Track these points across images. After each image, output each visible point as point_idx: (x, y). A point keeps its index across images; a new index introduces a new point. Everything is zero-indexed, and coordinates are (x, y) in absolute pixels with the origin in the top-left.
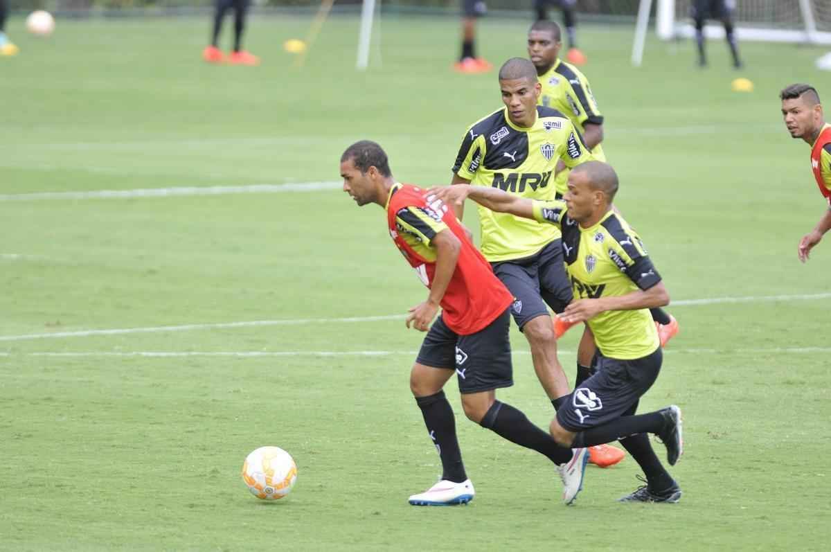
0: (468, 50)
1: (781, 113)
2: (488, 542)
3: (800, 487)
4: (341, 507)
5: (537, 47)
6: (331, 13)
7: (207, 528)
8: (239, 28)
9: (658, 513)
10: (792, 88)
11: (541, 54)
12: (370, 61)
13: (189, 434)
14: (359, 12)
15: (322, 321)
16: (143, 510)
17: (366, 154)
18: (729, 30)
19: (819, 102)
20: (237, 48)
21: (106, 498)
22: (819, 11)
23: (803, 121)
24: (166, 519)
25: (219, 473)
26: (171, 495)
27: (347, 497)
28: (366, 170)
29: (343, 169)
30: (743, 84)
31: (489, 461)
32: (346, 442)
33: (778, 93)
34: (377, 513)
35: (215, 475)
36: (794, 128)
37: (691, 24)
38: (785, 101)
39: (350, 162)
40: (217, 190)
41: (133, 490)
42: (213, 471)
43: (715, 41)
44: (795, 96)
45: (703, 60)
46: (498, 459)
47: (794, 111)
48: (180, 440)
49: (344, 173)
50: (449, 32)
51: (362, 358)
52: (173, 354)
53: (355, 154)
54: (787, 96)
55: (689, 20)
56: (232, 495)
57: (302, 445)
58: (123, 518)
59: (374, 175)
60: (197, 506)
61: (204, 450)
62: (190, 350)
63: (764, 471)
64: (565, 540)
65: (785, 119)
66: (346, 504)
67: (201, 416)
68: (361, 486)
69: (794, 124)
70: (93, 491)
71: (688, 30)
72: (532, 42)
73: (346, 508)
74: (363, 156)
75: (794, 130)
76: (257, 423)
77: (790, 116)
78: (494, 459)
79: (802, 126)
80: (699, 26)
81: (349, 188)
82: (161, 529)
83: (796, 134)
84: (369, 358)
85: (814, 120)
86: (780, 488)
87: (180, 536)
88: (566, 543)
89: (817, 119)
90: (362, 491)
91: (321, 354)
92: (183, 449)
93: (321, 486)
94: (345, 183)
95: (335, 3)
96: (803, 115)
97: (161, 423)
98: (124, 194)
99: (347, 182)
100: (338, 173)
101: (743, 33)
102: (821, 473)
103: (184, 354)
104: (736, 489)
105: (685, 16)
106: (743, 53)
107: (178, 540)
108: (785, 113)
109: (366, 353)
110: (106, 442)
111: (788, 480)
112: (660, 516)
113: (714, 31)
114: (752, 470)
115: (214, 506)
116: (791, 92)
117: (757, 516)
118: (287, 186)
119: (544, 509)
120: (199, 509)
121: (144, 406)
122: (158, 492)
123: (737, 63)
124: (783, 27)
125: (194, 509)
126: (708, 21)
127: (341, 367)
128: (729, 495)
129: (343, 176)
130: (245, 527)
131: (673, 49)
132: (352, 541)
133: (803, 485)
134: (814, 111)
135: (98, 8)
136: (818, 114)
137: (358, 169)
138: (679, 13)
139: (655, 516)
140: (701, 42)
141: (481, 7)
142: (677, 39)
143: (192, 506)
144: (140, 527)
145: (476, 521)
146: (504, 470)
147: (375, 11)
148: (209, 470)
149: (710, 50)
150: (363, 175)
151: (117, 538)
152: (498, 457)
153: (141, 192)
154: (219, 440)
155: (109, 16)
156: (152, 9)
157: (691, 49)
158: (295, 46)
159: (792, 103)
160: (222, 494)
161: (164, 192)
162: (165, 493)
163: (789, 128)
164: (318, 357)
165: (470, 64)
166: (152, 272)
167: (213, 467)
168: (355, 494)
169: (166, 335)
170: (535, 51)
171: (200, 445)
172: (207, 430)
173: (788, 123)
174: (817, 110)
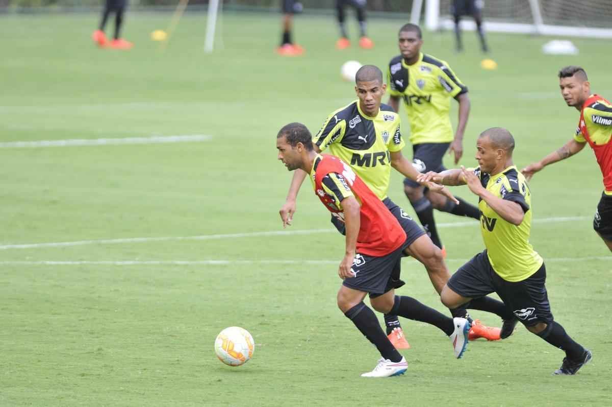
0: (287, 39)
1: (559, 87)
2: (301, 401)
3: (531, 361)
4: (194, 376)
5: (406, 44)
6: (186, 10)
7: (94, 392)
8: (119, 22)
9: (426, 380)
10: (568, 68)
11: (410, 49)
12: (215, 46)
13: (82, 322)
14: (206, 10)
15: (180, 238)
16: (47, 378)
17: (296, 133)
18: (479, 24)
19: (587, 80)
20: (116, 36)
21: (20, 369)
22: (545, 10)
23: (575, 93)
24: (65, 385)
25: (103, 350)
26: (67, 367)
27: (197, 369)
28: (295, 145)
29: (278, 143)
30: (489, 64)
31: (302, 342)
32: (197, 328)
33: (558, 73)
34: (220, 381)
35: (100, 352)
36: (570, 99)
37: (451, 19)
38: (562, 79)
39: (284, 138)
40: (102, 141)
41: (39, 364)
42: (99, 349)
43: (468, 32)
44: (570, 75)
45: (459, 46)
46: (309, 341)
47: (570, 86)
48: (74, 326)
49: (278, 146)
50: (272, 25)
51: (209, 266)
52: (70, 263)
53: (288, 133)
54: (564, 75)
55: (449, 16)
56: (112, 367)
57: (165, 330)
58: (32, 384)
59: (301, 149)
60: (87, 375)
61: (92, 333)
62: (81, 260)
63: (504, 349)
64: (358, 401)
65: (562, 92)
66: (196, 374)
67: (90, 308)
68: (208, 361)
69: (570, 96)
70: (10, 364)
71: (449, 24)
72: (402, 40)
73: (197, 377)
74: (293, 135)
75: (569, 100)
76: (131, 314)
77: (566, 91)
78: (306, 341)
79: (575, 97)
80: (457, 20)
81: (282, 157)
82: (61, 392)
83: (571, 104)
84: (214, 266)
85: (584, 93)
86: (516, 362)
87: (74, 397)
88: (358, 403)
89: (586, 92)
90: (209, 364)
91: (179, 262)
92: (76, 333)
93: (178, 360)
94: (279, 154)
95: (189, 3)
96: (575, 90)
97: (60, 314)
98: (33, 144)
99: (281, 152)
100: (275, 146)
101: (490, 26)
102: (546, 351)
103: (78, 263)
104: (483, 363)
105: (447, 13)
106: (490, 41)
107: (72, 400)
108: (563, 88)
109: (212, 262)
110: (20, 328)
111: (522, 356)
112: (428, 383)
113: (468, 25)
114: (495, 349)
115: (99, 375)
116: (568, 71)
117: (499, 383)
118: (154, 139)
119: (343, 378)
120: (88, 377)
121: (47, 301)
122: (57, 365)
123: (484, 48)
124: (519, 22)
125: (85, 377)
126: (464, 17)
127: (193, 272)
128: (478, 367)
129: (278, 148)
130: (122, 391)
131: (438, 38)
132: (201, 401)
133: (533, 360)
134: (584, 86)
135: (14, 7)
136: (587, 88)
137: (289, 144)
138: (442, 11)
139: (424, 383)
140: (458, 33)
141: (299, 6)
142: (441, 31)
143: (83, 375)
144: (45, 390)
145: (292, 386)
146: (313, 349)
147: (219, 8)
148: (95, 349)
149: (465, 39)
150: (293, 149)
151: (28, 398)
152: (309, 339)
153: (46, 143)
154: (103, 326)
155: (21, 12)
156: (55, 7)
157: (451, 38)
158: (159, 35)
159: (568, 80)
160: (106, 366)
161: (63, 143)
162: (63, 366)
163: (566, 99)
164: (177, 265)
165: (288, 49)
166: (54, 202)
167: (98, 347)
168: (203, 366)
169: (64, 248)
170: (405, 47)
171: (89, 330)
172: (95, 319)
173: (565, 95)
174: (586, 85)
